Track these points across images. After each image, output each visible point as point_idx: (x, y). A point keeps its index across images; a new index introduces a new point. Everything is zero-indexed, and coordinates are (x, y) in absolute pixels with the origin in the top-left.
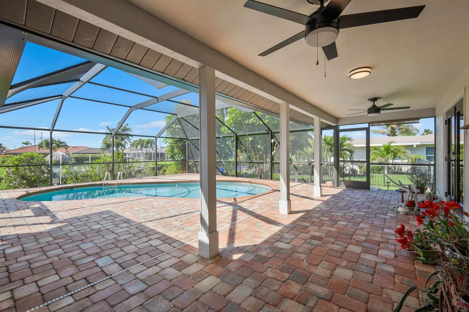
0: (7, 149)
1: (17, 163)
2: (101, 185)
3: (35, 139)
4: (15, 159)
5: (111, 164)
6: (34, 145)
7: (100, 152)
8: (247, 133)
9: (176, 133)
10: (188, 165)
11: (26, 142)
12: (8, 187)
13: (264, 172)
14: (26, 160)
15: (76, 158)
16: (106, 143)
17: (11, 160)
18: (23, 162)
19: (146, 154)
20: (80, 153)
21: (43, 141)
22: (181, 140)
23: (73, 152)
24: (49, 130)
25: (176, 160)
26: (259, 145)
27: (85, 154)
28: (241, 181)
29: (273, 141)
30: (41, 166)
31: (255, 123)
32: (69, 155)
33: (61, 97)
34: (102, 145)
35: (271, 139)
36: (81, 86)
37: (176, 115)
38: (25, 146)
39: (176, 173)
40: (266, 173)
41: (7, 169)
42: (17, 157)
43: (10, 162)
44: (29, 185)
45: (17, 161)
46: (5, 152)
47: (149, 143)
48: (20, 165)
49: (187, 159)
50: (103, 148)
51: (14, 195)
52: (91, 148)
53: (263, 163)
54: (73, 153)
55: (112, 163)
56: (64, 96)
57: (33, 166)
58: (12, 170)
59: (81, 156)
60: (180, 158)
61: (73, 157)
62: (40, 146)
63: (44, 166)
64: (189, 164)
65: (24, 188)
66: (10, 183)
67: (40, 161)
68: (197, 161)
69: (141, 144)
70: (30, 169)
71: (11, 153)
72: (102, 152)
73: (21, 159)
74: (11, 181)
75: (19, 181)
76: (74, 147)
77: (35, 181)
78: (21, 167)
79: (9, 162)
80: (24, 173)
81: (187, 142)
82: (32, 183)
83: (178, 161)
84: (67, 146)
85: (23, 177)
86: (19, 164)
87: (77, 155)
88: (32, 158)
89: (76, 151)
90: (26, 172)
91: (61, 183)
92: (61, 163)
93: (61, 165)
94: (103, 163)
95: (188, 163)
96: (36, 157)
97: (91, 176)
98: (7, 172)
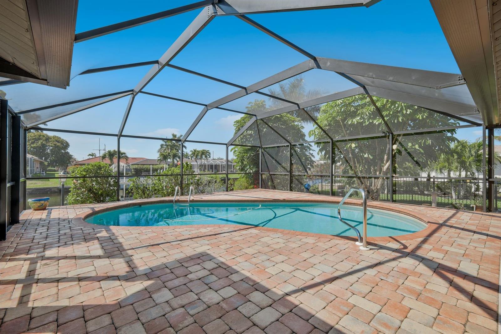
0: (76, 160)
1: (84, 173)
2: (171, 201)
3: (100, 150)
4: (82, 169)
5: (179, 177)
6: (99, 156)
7: (157, 163)
8: (347, 138)
9: (246, 140)
10: (262, 178)
11: (91, 154)
12: (75, 201)
13: (373, 191)
14: (93, 170)
15: (135, 169)
16: (163, 155)
17: (78, 171)
18: (90, 173)
19: (201, 165)
20: (139, 165)
21: (106, 152)
22: (253, 148)
23: (132, 163)
24: (117, 135)
25: (247, 172)
26: (365, 154)
27: (144, 165)
28: (348, 203)
29: (395, 147)
30: (108, 177)
31: (362, 123)
32: (129, 165)
33: (131, 93)
34: (159, 156)
35: (393, 144)
36: (160, 71)
37: (255, 116)
38: (91, 157)
39: (247, 188)
40: (377, 192)
41: (74, 180)
42: (84, 167)
43: (78, 173)
44: (96, 199)
45: (85, 172)
46: (75, 163)
47: (204, 154)
48: (87, 176)
49: (260, 172)
50: (160, 159)
51: (81, 213)
52: (148, 159)
53: (371, 178)
54: (132, 165)
55: (180, 175)
56: (135, 92)
57: (100, 177)
58: (79, 181)
59: (140, 167)
60: (252, 170)
61: (133, 168)
62: (104, 157)
63: (111, 178)
64: (264, 178)
65: (91, 202)
66: (77, 197)
67: (107, 172)
68: (274, 175)
69: (195, 155)
70: (97, 181)
71: (80, 164)
72: (159, 163)
73: (89, 169)
74: (78, 195)
75: (86, 195)
76: (133, 158)
77: (102, 195)
78: (88, 179)
79: (76, 172)
80: (91, 185)
81: (260, 151)
82: (99, 197)
83: (250, 173)
84: (127, 157)
85: (90, 190)
86: (87, 174)
87: (137, 166)
88: (100, 168)
89: (135, 162)
90: (94, 184)
91: (124, 196)
92: (125, 175)
93: (125, 176)
94: (171, 175)
95: (261, 176)
96: (104, 167)
97: (159, 190)
98: (74, 183)
